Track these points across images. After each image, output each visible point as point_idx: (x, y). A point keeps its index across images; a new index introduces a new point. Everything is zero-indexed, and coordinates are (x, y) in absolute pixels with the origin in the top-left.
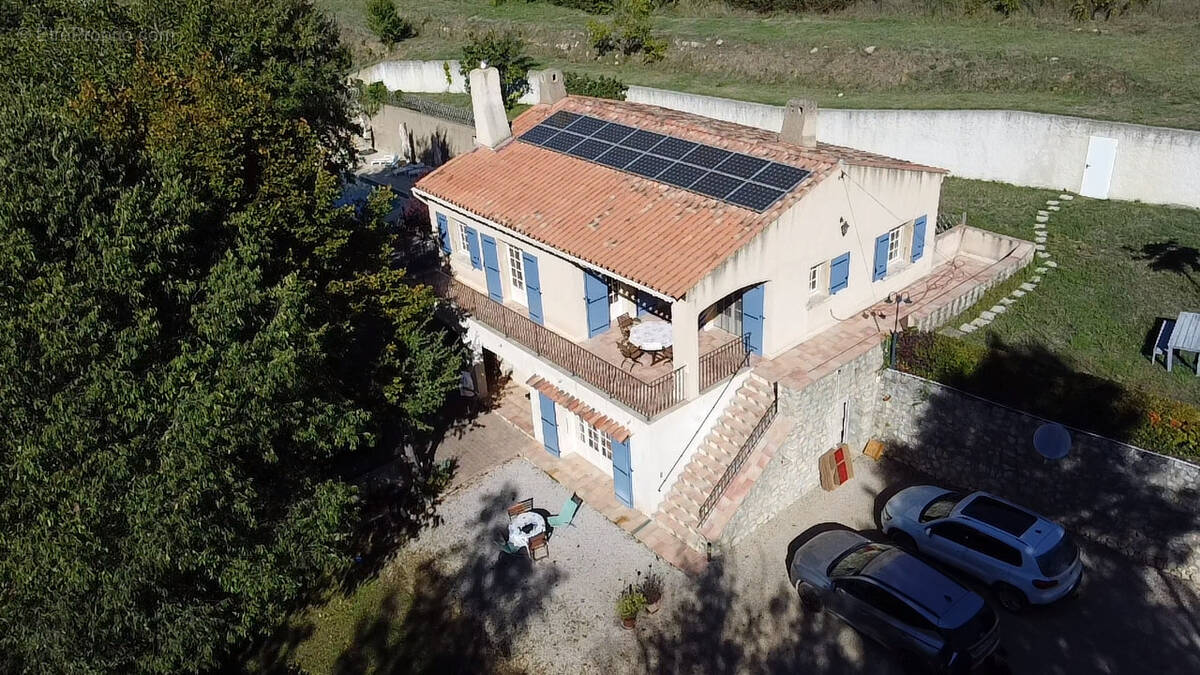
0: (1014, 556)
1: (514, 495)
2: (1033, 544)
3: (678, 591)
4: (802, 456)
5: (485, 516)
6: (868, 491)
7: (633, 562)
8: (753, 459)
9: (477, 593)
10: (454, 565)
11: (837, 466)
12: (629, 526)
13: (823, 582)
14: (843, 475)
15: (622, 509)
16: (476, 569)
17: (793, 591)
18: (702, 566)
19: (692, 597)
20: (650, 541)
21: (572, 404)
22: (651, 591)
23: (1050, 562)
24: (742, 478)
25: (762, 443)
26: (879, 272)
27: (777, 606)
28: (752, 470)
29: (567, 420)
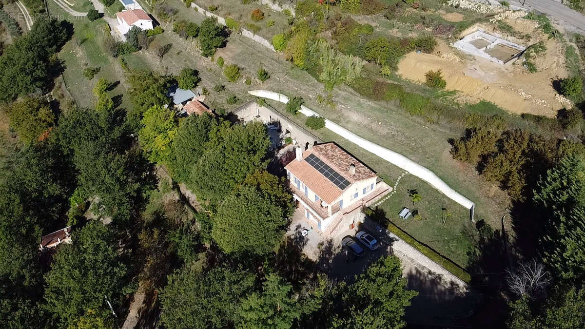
0: (369, 244)
1: (300, 226)
2: (372, 243)
3: (326, 244)
4: (346, 225)
5: (297, 229)
6: (356, 230)
7: (320, 239)
8: (338, 226)
9: (296, 241)
10: (293, 237)
11: (352, 226)
12: (320, 233)
13: (345, 245)
14: (353, 227)
15: (319, 230)
16: (296, 238)
17: (341, 245)
18: (329, 241)
19: (327, 245)
20: (323, 236)
21: (312, 214)
22: (322, 244)
23: (373, 245)
24: (336, 229)
25: (340, 224)
26: (364, 193)
27: (338, 247)
28: (338, 228)
29: (311, 216)
